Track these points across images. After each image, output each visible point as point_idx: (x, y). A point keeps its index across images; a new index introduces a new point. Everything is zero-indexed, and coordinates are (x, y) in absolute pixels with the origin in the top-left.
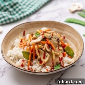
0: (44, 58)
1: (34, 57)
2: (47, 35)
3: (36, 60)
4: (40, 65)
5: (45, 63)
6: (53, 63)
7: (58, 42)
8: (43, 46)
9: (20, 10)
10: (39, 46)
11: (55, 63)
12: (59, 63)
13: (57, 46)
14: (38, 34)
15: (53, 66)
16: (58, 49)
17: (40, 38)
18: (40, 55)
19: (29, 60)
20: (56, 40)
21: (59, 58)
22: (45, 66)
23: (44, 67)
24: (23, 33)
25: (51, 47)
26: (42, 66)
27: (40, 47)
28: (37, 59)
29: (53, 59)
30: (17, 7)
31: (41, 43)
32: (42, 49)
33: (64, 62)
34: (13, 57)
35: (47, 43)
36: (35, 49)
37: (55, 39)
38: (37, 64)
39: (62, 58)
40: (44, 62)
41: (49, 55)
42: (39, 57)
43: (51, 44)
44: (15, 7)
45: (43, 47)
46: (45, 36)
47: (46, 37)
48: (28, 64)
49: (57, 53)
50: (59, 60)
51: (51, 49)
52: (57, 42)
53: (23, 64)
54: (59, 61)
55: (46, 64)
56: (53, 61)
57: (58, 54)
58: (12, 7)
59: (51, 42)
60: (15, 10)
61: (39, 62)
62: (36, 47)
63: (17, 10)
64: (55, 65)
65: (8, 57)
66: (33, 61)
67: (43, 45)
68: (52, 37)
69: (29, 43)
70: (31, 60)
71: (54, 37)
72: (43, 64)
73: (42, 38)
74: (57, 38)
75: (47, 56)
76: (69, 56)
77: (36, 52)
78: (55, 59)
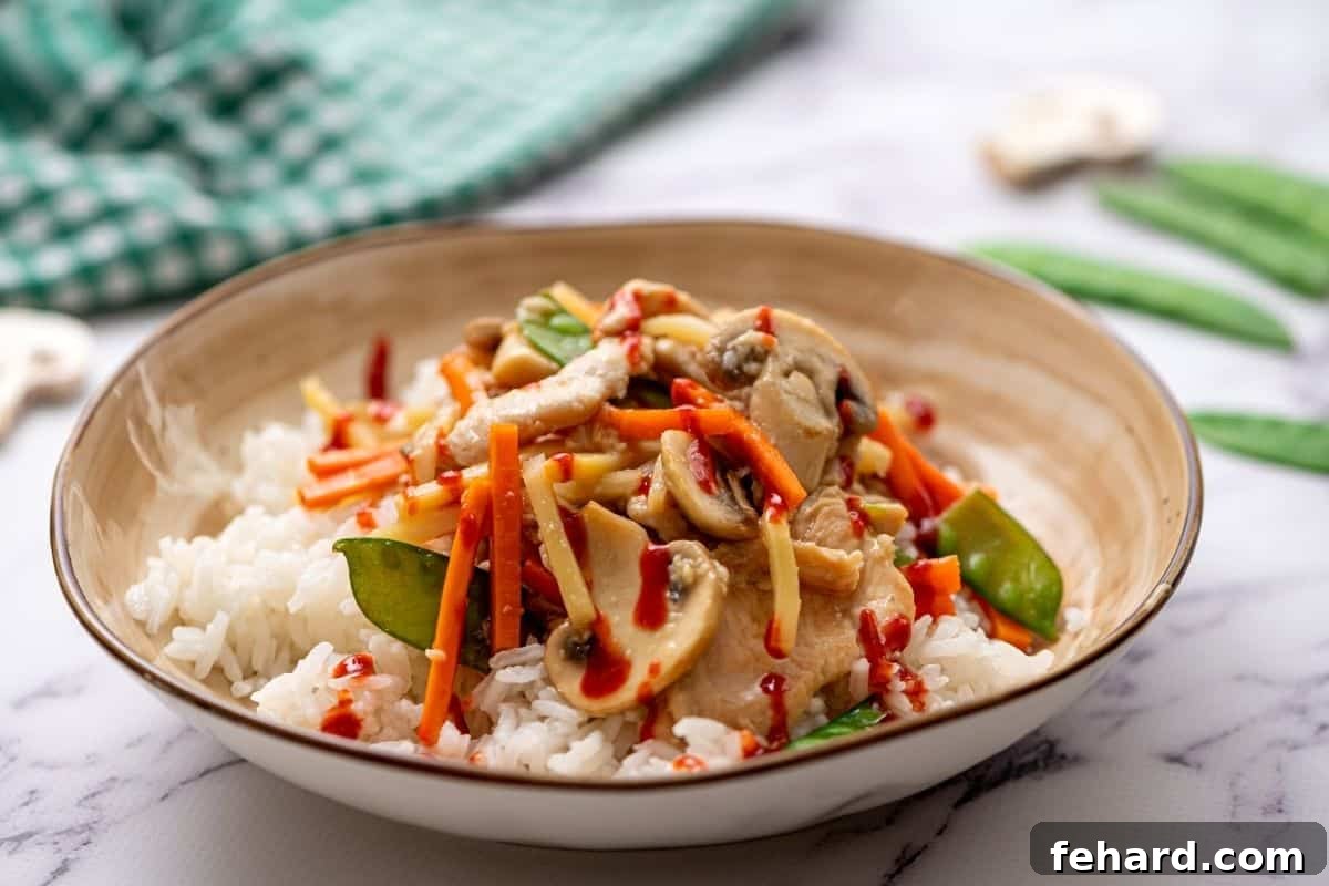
0: (651, 614)
1: (506, 607)
2: (683, 341)
3: (533, 649)
4: (592, 721)
5: (657, 686)
6: (775, 685)
7: (850, 430)
8: (633, 465)
9: (329, 144)
10: (586, 462)
11: (800, 692)
12: (861, 689)
13: (838, 474)
14: (563, 332)
15: (779, 732)
16: (841, 506)
17: (591, 372)
18: (589, 585)
19: (435, 654)
20: (811, 394)
21: (866, 623)
22: (660, 728)
23: (646, 734)
24: (356, 364)
25: (746, 484)
26: (615, 725)
27: (599, 477)
28: (555, 637)
29: (770, 637)
30: (296, 116)
31: (611, 424)
32: (618, 505)
33: (928, 685)
34: (218, 628)
35: (692, 426)
36: (520, 505)
37: (797, 377)
38: (546, 703)
39: (900, 634)
40: (654, 670)
41: (723, 570)
42: (576, 599)
43: (752, 433)
44: (264, 112)
45: (631, 477)
46: (664, 346)
47: (682, 356)
48: (416, 712)
49: (831, 554)
50: (858, 649)
51: (744, 505)
52: (827, 425)
53: (359, 707)
54: (863, 666)
55: (678, 701)
56: (778, 653)
57: (838, 568)
58: (227, 107)
60: (262, 144)
61: (572, 682)
62: (537, 468)
63: (295, 143)
64: (808, 714)
65: (141, 624)
66: (492, 662)
67: (639, 457)
68: (757, 355)
69: (442, 435)
70: (462, 660)
71: (787, 351)
72: (628, 693)
73: (621, 372)
74: (828, 375)
75: (686, 591)
76: (1002, 629)
77: (529, 544)
78: (800, 636)
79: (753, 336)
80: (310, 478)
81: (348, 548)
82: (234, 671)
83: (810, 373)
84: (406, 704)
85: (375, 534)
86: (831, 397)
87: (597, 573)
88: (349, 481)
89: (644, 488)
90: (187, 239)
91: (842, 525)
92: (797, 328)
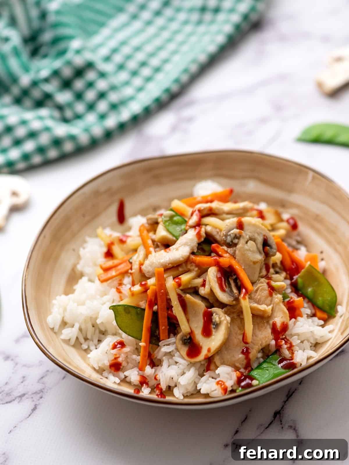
0: (207, 332)
1: (163, 327)
2: (215, 227)
3: (172, 340)
4: (192, 365)
5: (210, 355)
6: (246, 353)
7: (267, 255)
8: (199, 276)
9: (102, 95)
10: (185, 278)
11: (254, 353)
12: (273, 349)
13: (264, 273)
14: (177, 223)
15: (248, 366)
16: (265, 286)
17: (185, 244)
18: (188, 321)
19: (142, 344)
20: (255, 248)
21: (274, 326)
22: (212, 367)
23: (208, 369)
25: (235, 281)
26: (198, 365)
27: (189, 282)
28: (179, 336)
29: (244, 335)
30: (90, 85)
31: (193, 262)
32: (195, 291)
33: (294, 344)
34: (77, 326)
35: (217, 264)
36: (166, 293)
37: (251, 243)
38: (177, 358)
39: (285, 327)
40: (209, 350)
41: (228, 318)
42: (184, 327)
43: (237, 267)
44: (79, 84)
45: (199, 281)
46: (209, 228)
47: (214, 233)
48: (138, 358)
49: (263, 307)
50: (271, 337)
51: (235, 291)
52: (259, 257)
53: (120, 360)
54: (273, 342)
55: (217, 360)
56: (246, 343)
57: (264, 312)
58: (67, 84)
59: (233, 256)
60: (79, 96)
61: (184, 350)
62: (170, 283)
63: (91, 95)
64: (257, 358)
65: (53, 329)
66: (160, 344)
67: (202, 271)
68: (237, 237)
69: (141, 264)
70: (150, 342)
71: (246, 234)
72: (201, 357)
73: (195, 242)
74: (260, 239)
75: (217, 326)
76: (319, 314)
77: (170, 307)
78: (254, 334)
79: (236, 231)
80: (101, 271)
81: (114, 308)
82: (82, 340)
83: (254, 240)
84: (134, 357)
85: (122, 303)
86: (261, 247)
87: (190, 316)
88: (113, 273)
89: (204, 285)
90: (57, 142)
91: (266, 293)
92: (250, 224)
